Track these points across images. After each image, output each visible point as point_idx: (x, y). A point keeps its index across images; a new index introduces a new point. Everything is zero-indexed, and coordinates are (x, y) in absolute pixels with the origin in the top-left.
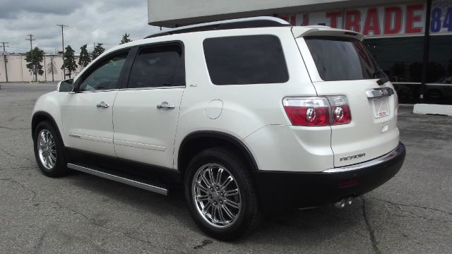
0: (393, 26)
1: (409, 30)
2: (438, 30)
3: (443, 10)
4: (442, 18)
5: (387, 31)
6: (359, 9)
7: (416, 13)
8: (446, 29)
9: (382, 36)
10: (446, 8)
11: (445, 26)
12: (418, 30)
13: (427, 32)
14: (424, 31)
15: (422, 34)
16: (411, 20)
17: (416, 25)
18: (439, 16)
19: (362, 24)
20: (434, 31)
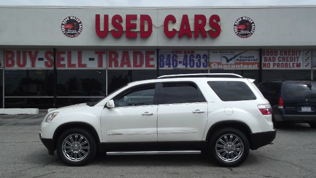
0: (138, 63)
1: (148, 65)
2: (163, 67)
3: (165, 55)
4: (165, 60)
5: (135, 65)
6: (117, 51)
7: (151, 56)
8: (167, 66)
9: (132, 68)
10: (166, 55)
11: (167, 65)
12: (153, 66)
13: (158, 67)
14: (156, 66)
15: (155, 68)
16: (148, 60)
17: (152, 63)
18: (163, 59)
19: (119, 60)
20: (161, 67)
